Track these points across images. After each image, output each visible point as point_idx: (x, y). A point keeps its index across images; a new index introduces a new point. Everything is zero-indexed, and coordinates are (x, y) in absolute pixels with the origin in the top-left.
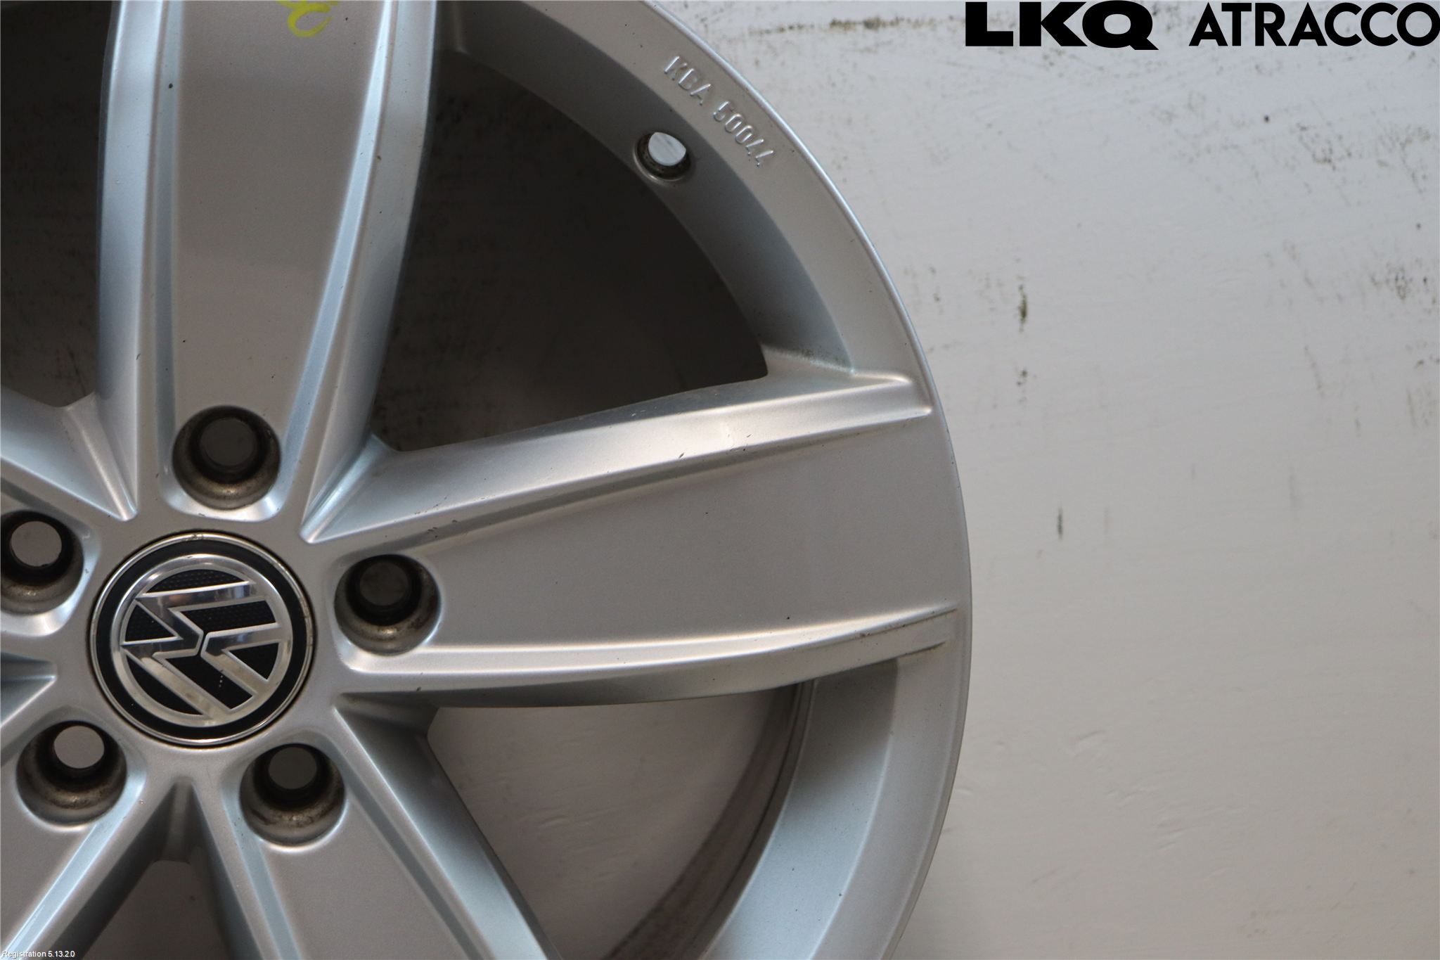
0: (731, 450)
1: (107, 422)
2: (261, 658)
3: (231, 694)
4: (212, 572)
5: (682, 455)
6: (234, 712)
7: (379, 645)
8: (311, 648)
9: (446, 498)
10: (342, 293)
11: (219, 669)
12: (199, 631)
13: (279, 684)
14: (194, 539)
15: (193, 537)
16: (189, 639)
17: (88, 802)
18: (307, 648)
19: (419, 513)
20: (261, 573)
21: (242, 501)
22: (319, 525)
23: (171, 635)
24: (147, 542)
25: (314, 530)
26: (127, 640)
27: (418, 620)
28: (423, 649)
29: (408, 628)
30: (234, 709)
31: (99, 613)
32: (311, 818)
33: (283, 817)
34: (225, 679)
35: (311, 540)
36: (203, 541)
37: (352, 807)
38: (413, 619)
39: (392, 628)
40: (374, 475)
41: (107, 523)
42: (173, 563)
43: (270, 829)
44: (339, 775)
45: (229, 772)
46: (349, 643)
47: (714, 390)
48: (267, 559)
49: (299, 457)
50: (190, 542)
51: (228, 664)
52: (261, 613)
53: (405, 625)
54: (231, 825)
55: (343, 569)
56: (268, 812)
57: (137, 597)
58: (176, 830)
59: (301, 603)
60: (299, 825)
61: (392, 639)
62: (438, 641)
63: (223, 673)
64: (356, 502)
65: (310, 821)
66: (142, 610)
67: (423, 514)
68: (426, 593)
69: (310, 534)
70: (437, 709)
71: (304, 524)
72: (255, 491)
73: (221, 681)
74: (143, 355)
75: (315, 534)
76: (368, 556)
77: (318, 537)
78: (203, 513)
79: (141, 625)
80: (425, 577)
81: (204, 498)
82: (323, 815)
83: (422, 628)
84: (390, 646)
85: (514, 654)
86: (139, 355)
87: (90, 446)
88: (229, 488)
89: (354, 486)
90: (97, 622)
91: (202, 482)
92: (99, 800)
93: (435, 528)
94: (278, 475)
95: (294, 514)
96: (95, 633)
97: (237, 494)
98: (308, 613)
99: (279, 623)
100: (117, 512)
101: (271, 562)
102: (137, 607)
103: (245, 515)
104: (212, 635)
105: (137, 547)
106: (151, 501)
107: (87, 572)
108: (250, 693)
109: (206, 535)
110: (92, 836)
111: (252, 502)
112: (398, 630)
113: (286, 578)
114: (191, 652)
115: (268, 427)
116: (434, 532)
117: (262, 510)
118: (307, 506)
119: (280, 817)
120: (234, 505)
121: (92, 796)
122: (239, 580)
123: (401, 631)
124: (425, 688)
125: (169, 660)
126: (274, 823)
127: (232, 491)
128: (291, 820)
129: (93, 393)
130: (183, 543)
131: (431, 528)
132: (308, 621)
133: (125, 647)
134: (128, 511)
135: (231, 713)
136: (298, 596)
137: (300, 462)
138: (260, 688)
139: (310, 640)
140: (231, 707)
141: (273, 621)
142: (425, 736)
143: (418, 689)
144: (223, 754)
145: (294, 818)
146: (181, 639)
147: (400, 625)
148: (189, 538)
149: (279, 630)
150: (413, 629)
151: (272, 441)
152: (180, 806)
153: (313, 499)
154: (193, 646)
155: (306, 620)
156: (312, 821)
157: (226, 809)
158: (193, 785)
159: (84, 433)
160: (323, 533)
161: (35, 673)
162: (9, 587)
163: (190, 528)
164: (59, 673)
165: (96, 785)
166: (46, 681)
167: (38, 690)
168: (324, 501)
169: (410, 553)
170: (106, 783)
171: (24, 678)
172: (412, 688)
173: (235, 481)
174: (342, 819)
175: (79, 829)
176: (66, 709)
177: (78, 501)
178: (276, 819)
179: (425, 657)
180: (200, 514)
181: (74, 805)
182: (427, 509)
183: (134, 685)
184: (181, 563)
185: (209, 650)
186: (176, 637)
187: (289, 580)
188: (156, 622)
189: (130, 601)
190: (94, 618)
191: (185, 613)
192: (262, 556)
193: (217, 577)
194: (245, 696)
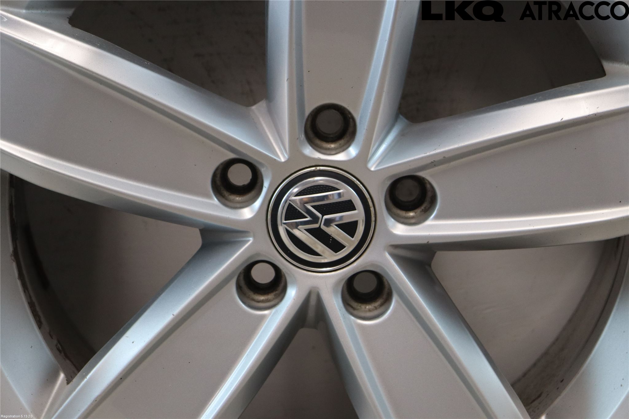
0: (588, 115)
1: (272, 113)
2: (350, 228)
3: (336, 246)
4: (325, 186)
5: (562, 119)
6: (338, 255)
7: (406, 221)
8: (374, 223)
9: (439, 146)
10: (386, 43)
11: (330, 234)
12: (319, 215)
13: (359, 241)
14: (316, 170)
15: (315, 169)
16: (315, 220)
17: (268, 299)
18: (372, 222)
19: (426, 153)
20: (349, 186)
21: (337, 151)
22: (377, 161)
23: (306, 217)
24: (293, 172)
25: (374, 164)
26: (285, 220)
27: (425, 208)
28: (429, 222)
29: (421, 212)
30: (338, 253)
31: (272, 207)
32: (375, 307)
33: (362, 306)
34: (333, 239)
35: (372, 169)
36: (320, 171)
37: (397, 301)
38: (423, 208)
39: (412, 212)
40: (402, 135)
41: (274, 163)
42: (306, 182)
43: (355, 312)
44: (389, 285)
45: (336, 284)
46: (393, 220)
47: (578, 85)
48: (351, 179)
49: (366, 127)
50: (314, 171)
51: (334, 231)
52: (349, 206)
53: (418, 211)
54: (338, 310)
55: (388, 183)
56: (354, 304)
57: (289, 199)
58: (311, 313)
59: (368, 200)
60: (370, 310)
61: (413, 217)
62: (437, 217)
63: (332, 236)
64: (394, 149)
65: (375, 308)
66: (292, 205)
67: (428, 154)
68: (429, 194)
69: (372, 166)
70: (435, 253)
71: (369, 161)
72: (343, 146)
73: (331, 240)
74: (290, 79)
75: (374, 166)
76: (398, 177)
77: (376, 167)
78: (319, 157)
79: (292, 213)
80: (428, 186)
81: (319, 149)
82: (381, 305)
83: (427, 212)
84: (413, 221)
85: (476, 223)
86: (287, 79)
87: (264, 125)
88: (331, 144)
89: (393, 141)
90: (271, 211)
91: (318, 142)
92: (274, 299)
93: (434, 161)
94: (356, 137)
95: (364, 156)
96: (270, 218)
97: (335, 147)
98: (372, 205)
99: (358, 210)
100: (280, 158)
101: (353, 180)
102: (290, 204)
103: (341, 157)
104: (326, 217)
105: (289, 174)
106: (294, 152)
107: (265, 187)
108: (345, 246)
109: (322, 168)
110: (272, 316)
111: (343, 151)
112: (415, 213)
113: (361, 188)
114: (316, 226)
115: (350, 113)
116: (434, 163)
117: (349, 154)
118: (370, 151)
119: (360, 306)
120: (333, 153)
121: (270, 296)
122: (338, 190)
123: (417, 213)
124: (431, 241)
125: (306, 230)
126: (358, 309)
127: (333, 146)
128: (365, 308)
129: (264, 99)
130: (311, 172)
131: (432, 161)
132: (372, 209)
133: (284, 223)
134: (284, 156)
135: (336, 256)
136: (367, 197)
137: (367, 130)
138: (350, 243)
139: (373, 219)
140: (336, 253)
141: (355, 209)
142: (430, 265)
143: (428, 242)
144: (333, 276)
145: (367, 307)
146: (311, 219)
147: (416, 211)
148: (313, 170)
149: (358, 214)
150: (423, 212)
151: (351, 120)
152: (313, 302)
153: (372, 148)
154: (317, 223)
156: (376, 308)
157: (335, 303)
158: (319, 291)
159: (261, 119)
160: (378, 165)
161: (243, 237)
162: (228, 196)
163: (314, 164)
164: (254, 237)
165: (272, 292)
166: (249, 241)
167: (244, 245)
168: (378, 150)
169: (422, 174)
170: (277, 290)
171: (238, 240)
172: (425, 242)
173: (333, 141)
174: (391, 307)
175: (266, 312)
176: (258, 254)
177: (260, 152)
178: (359, 307)
179: (431, 227)
180: (318, 157)
181: (263, 301)
182: (430, 152)
183: (289, 242)
184: (309, 182)
185: (325, 224)
186: (309, 219)
187: (362, 189)
188: (299, 211)
189: (286, 201)
190: (269, 209)
191: (312, 206)
192: (348, 177)
193: (327, 188)
194: (343, 247)
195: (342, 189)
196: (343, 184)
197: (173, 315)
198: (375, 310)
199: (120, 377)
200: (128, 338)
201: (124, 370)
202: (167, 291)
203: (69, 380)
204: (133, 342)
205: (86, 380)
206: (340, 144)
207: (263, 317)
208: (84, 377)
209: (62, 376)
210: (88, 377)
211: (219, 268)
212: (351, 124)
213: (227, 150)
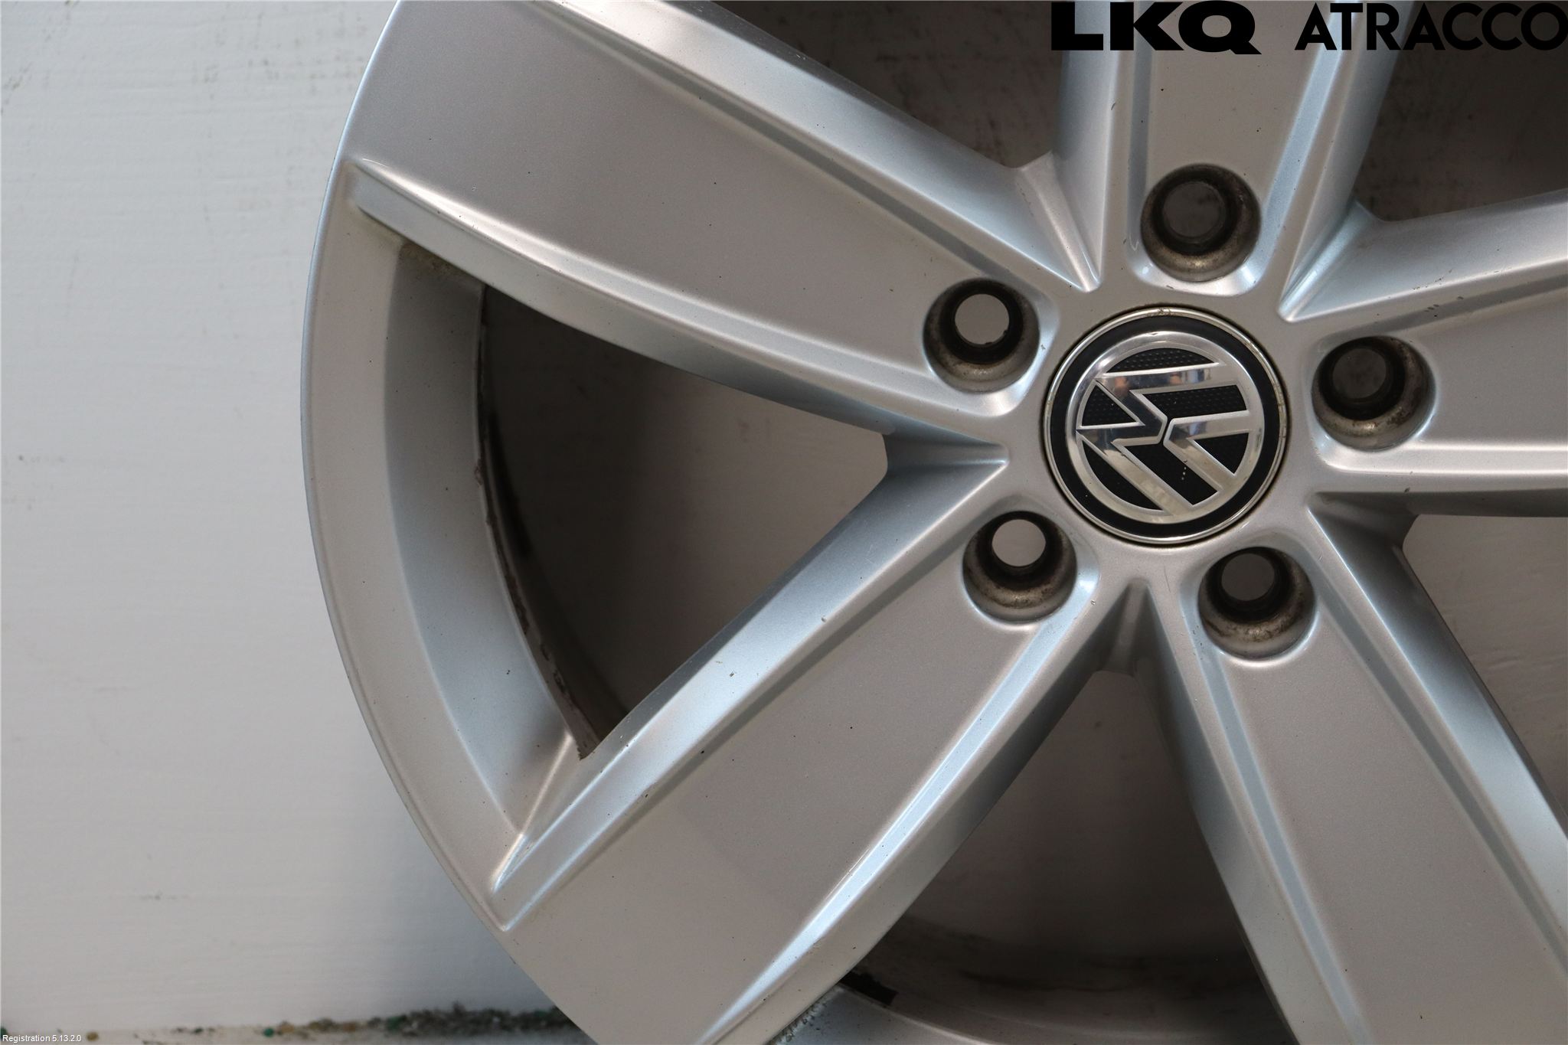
1: (1067, 183)
2: (1228, 449)
3: (1194, 488)
4: (1179, 352)
6: (1197, 508)
7: (1356, 442)
8: (1284, 440)
9: (1450, 272)
11: (1183, 460)
12: (1163, 417)
13: (1246, 480)
14: (1161, 315)
15: (1160, 312)
16: (1152, 426)
17: (1029, 602)
18: (1280, 439)
19: (1418, 288)
20: (1233, 354)
21: (1208, 276)
22: (1300, 301)
23: (1133, 421)
24: (1109, 316)
26: (1084, 424)
27: (1400, 414)
28: (1411, 445)
29: (1388, 423)
30: (1197, 505)
31: (1055, 394)
32: (1269, 632)
33: (1238, 630)
34: (1189, 471)
35: (1290, 319)
36: (1169, 316)
37: (1324, 620)
38: (1394, 414)
39: (1370, 423)
40: (1359, 248)
41: (1068, 294)
42: (1136, 341)
43: (1224, 640)
45: (1188, 576)
46: (1327, 437)
48: (1239, 338)
49: (1282, 222)
50: (1156, 317)
51: (1193, 455)
52: (1228, 399)
53: (1384, 420)
54: (1190, 632)
55: (1323, 353)
56: (1222, 624)
57: (1096, 377)
58: (1124, 640)
59: (1275, 389)
60: (1256, 639)
61: (1370, 435)
62: (1432, 435)
63: (1186, 464)
64: (1339, 278)
65: (1268, 636)
66: (1101, 391)
67: (1423, 289)
68: (1412, 384)
69: (1290, 312)
70: (1417, 516)
71: (1283, 299)
72: (1223, 264)
73: (1184, 473)
74: (1118, 106)
75: (1295, 312)
76: (1346, 340)
77: (1298, 315)
78: (1171, 286)
79: (1100, 407)
81: (1171, 270)
82: (1283, 629)
83: (1403, 427)
84: (1373, 442)
85: (1523, 453)
86: (1114, 105)
87: (1048, 210)
88: (1193, 259)
89: (1338, 259)
90: (1052, 402)
92: (1041, 601)
93: (1429, 308)
94: (1257, 243)
95: (1273, 287)
96: (1050, 416)
97: (1203, 267)
98: (1283, 401)
99: (1250, 411)
100: (1081, 284)
101: (1243, 342)
102: (1096, 387)
103: (1220, 288)
104: (1175, 421)
105: (1098, 322)
106: (1115, 271)
107: (1044, 348)
108: (1214, 488)
109: (1173, 310)
110: (1039, 637)
111: (1225, 274)
112: (1376, 426)
113: (1260, 361)
114: (1152, 440)
115: (1245, 190)
116: (1434, 311)
117: (1238, 282)
118: (1288, 278)
119: (1235, 629)
120: (1203, 277)
121: (1032, 595)
122: (1211, 362)
123: (1379, 426)
124: (1413, 490)
125: (1129, 448)
126: (1228, 636)
127: (1198, 263)
128: (1247, 633)
129: (1050, 152)
130: (1148, 318)
131: (1432, 305)
132: (1282, 409)
133: (1081, 431)
134: (1091, 279)
135: (1193, 510)
136: (1273, 382)
137: (1284, 227)
138: (1227, 483)
140: (1193, 504)
141: (1244, 408)
142: (1401, 547)
143: (1407, 490)
144: (1175, 556)
145: (1251, 632)
146: (1144, 425)
147: (1377, 420)
148: (1155, 313)
149: (1249, 419)
151: (1244, 207)
152: (1132, 614)
153: (1294, 270)
154: (1155, 434)
155: (1280, 408)
156: (1271, 635)
157: (1184, 616)
158: (1149, 587)
159: (1041, 196)
160: (1303, 310)
161: (985, 457)
162: (954, 365)
163: (1156, 302)
164: (1011, 457)
165: (1038, 585)
166: (998, 466)
167: (988, 475)
168: (1304, 277)
169: (1403, 335)
170: (1049, 583)
171: (972, 462)
172: (1400, 489)
173: (1200, 252)
174: (1311, 634)
175: (1027, 628)
176: (1016, 497)
177: (1039, 268)
178: (1231, 631)
179: (1416, 455)
180: (1168, 286)
181: (1015, 605)
182: (1429, 284)
183: (1090, 474)
184: (1145, 341)
185: (1173, 438)
186: (1137, 423)
187: (1262, 363)
188: (1116, 405)
189: (1086, 382)
190: (1049, 399)
191: (1148, 396)
192: (1234, 335)
193: (1183, 356)
194: (1209, 491)
195: (1217, 361)
196: (1221, 348)
197: (823, 620)
198: (1267, 639)
199: (700, 750)
200: (720, 665)
201: (709, 734)
202: (809, 567)
203: (584, 749)
204: (732, 675)
205: (626, 749)
206: (1215, 261)
207: (1020, 638)
208: (624, 742)
209: (569, 740)
210: (631, 743)
211: (930, 523)
212: (1245, 216)
213: (965, 259)
